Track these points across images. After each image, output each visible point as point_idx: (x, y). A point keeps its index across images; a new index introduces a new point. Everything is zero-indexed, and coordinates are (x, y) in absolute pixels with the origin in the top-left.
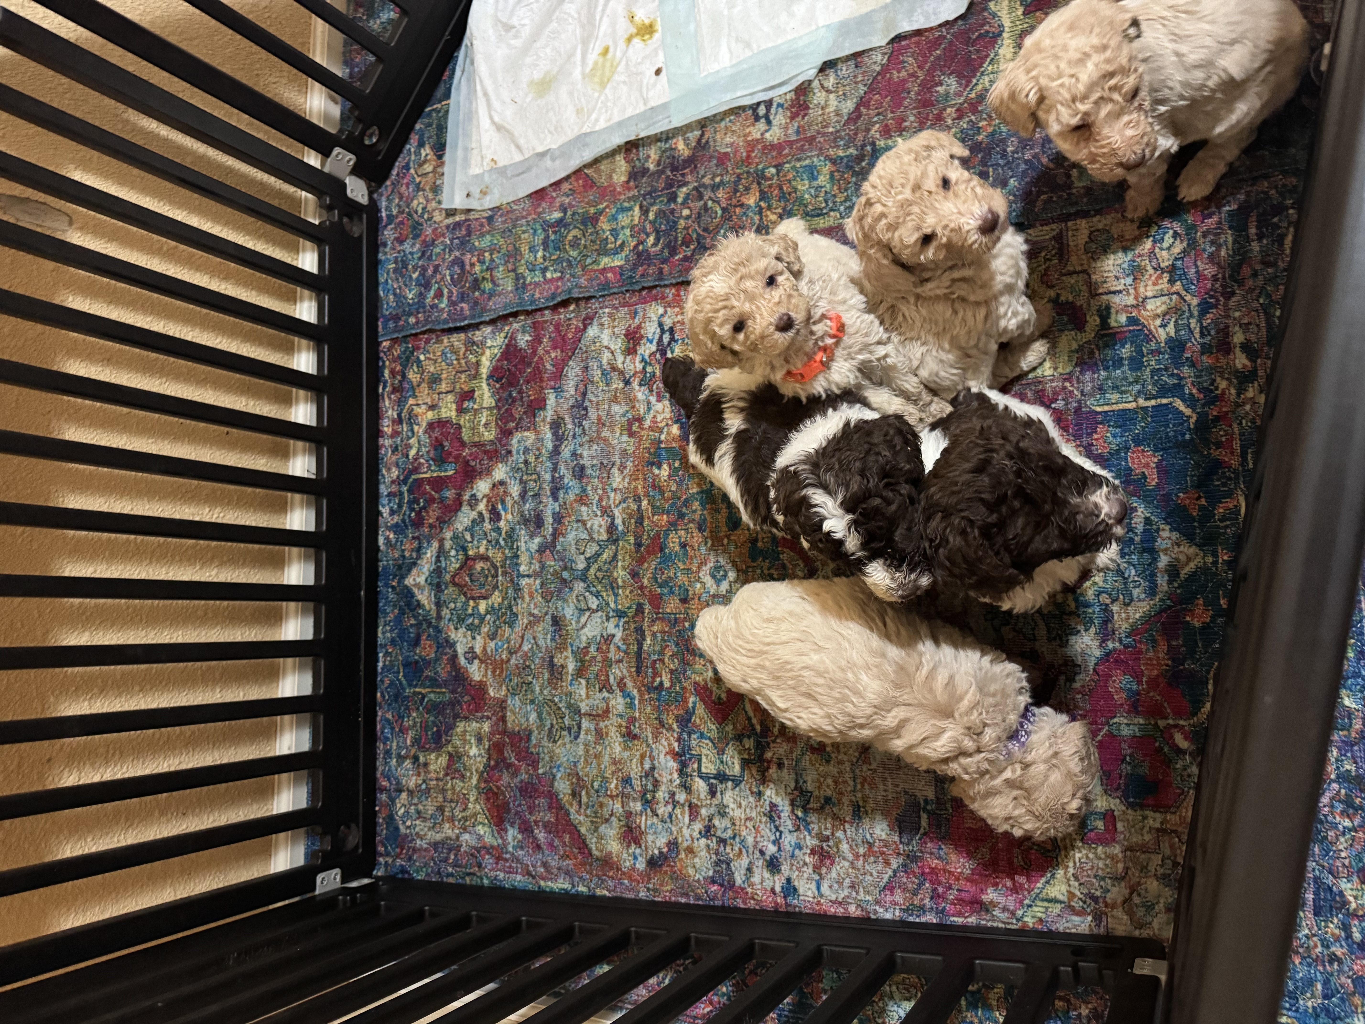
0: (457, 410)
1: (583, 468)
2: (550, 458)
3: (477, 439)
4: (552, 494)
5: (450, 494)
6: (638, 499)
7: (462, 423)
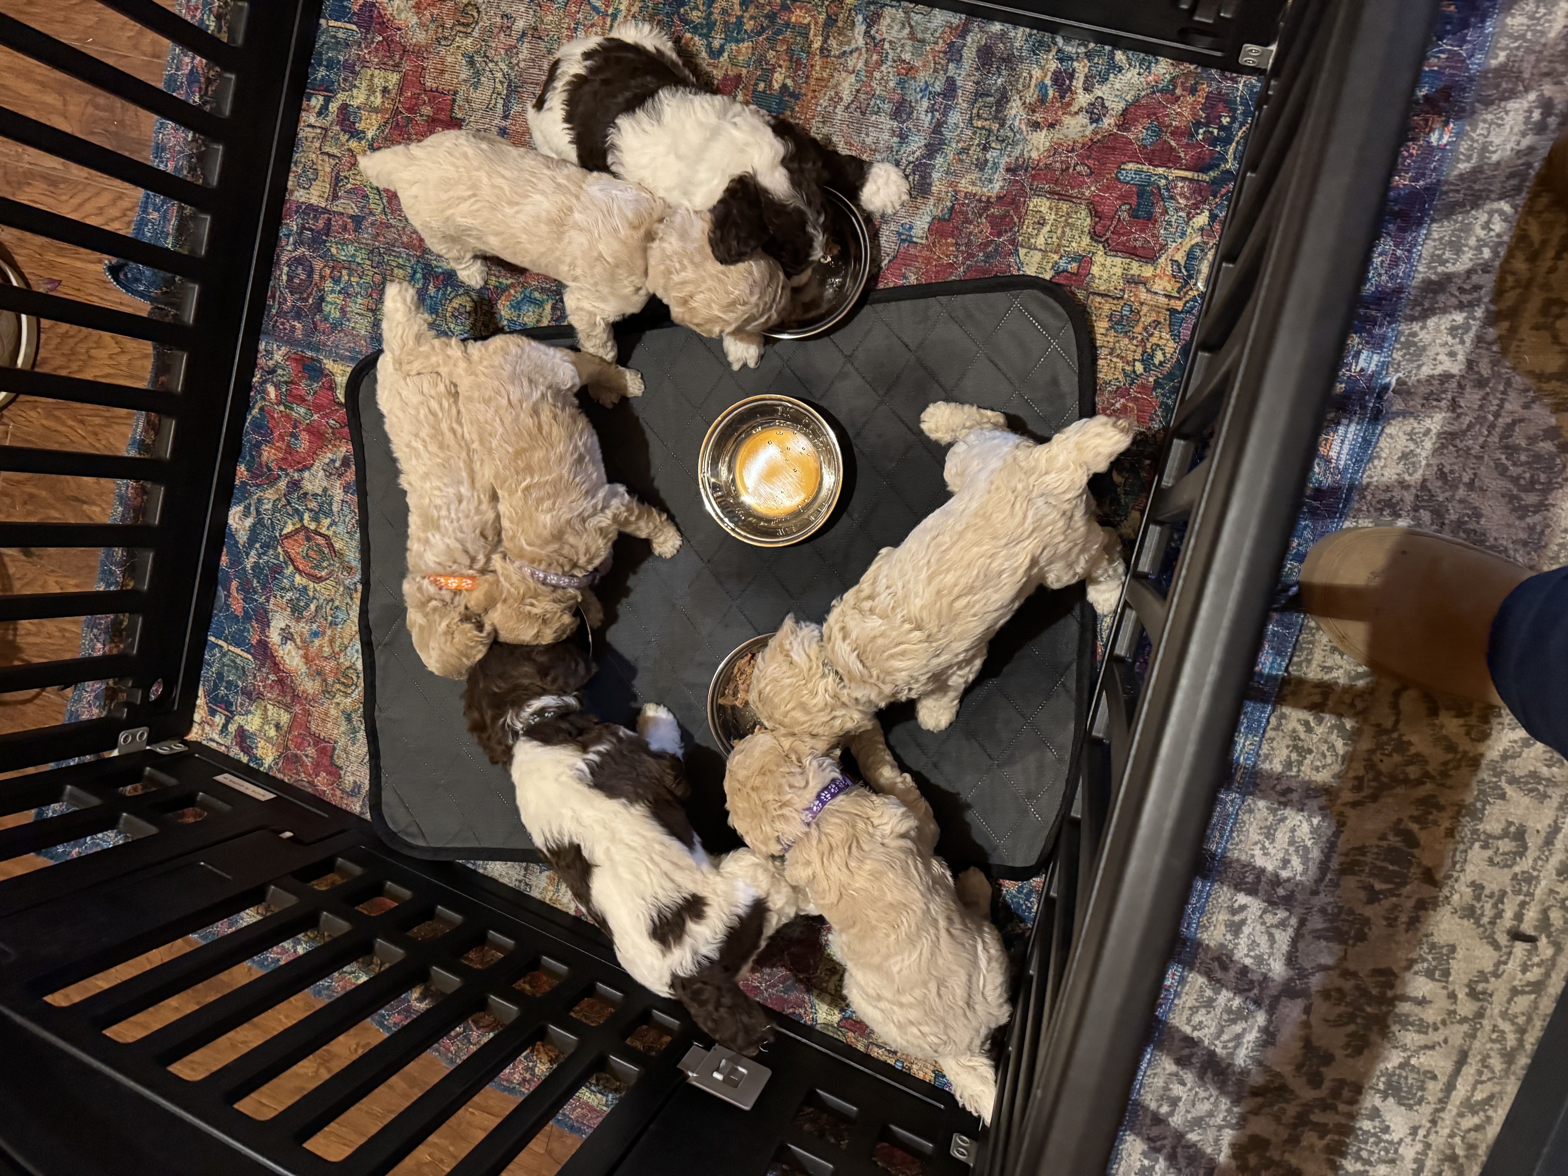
0: (1091, 262)
1: (896, 114)
2: (942, 142)
3: (1065, 206)
4: (954, 90)
5: (1139, 133)
6: (824, 50)
7: (1086, 240)
